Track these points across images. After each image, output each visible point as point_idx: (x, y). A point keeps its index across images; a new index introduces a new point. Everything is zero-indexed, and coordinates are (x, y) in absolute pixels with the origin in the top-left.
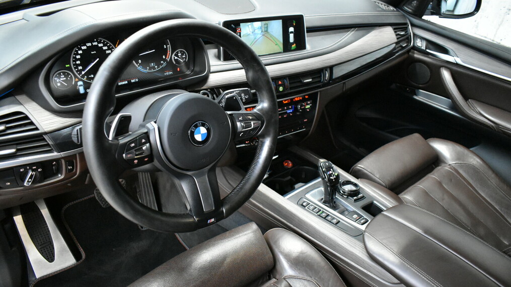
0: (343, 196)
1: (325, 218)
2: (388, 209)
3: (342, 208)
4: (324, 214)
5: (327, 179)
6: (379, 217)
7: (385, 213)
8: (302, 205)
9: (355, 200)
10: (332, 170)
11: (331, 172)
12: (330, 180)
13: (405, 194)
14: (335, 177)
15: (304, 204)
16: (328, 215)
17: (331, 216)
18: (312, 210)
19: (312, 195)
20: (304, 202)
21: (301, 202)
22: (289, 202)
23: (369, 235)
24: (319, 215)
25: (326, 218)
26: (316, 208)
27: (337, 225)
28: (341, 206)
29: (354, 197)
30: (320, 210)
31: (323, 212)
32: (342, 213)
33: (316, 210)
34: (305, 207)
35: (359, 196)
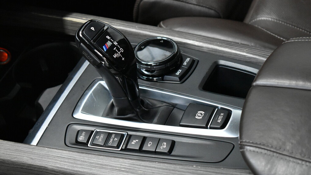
0: (152, 81)
1: (140, 150)
2: (264, 68)
3: (162, 108)
4: (134, 142)
5: (105, 62)
6: (253, 96)
7: (260, 82)
8: (77, 143)
9: (182, 78)
10: (108, 37)
11: (109, 44)
12: (113, 62)
13: (257, 13)
14: (122, 50)
15: (81, 138)
16: (144, 140)
17: (152, 139)
18: (105, 144)
19: (87, 110)
20: (78, 133)
21: (71, 138)
22: (45, 151)
23: (257, 150)
24: (126, 149)
25: (144, 148)
26: (110, 135)
27: (173, 153)
28: (159, 104)
29: (176, 72)
30: (123, 136)
31: (130, 137)
32: (168, 120)
33: (114, 141)
34: (86, 144)
35: (185, 63)
